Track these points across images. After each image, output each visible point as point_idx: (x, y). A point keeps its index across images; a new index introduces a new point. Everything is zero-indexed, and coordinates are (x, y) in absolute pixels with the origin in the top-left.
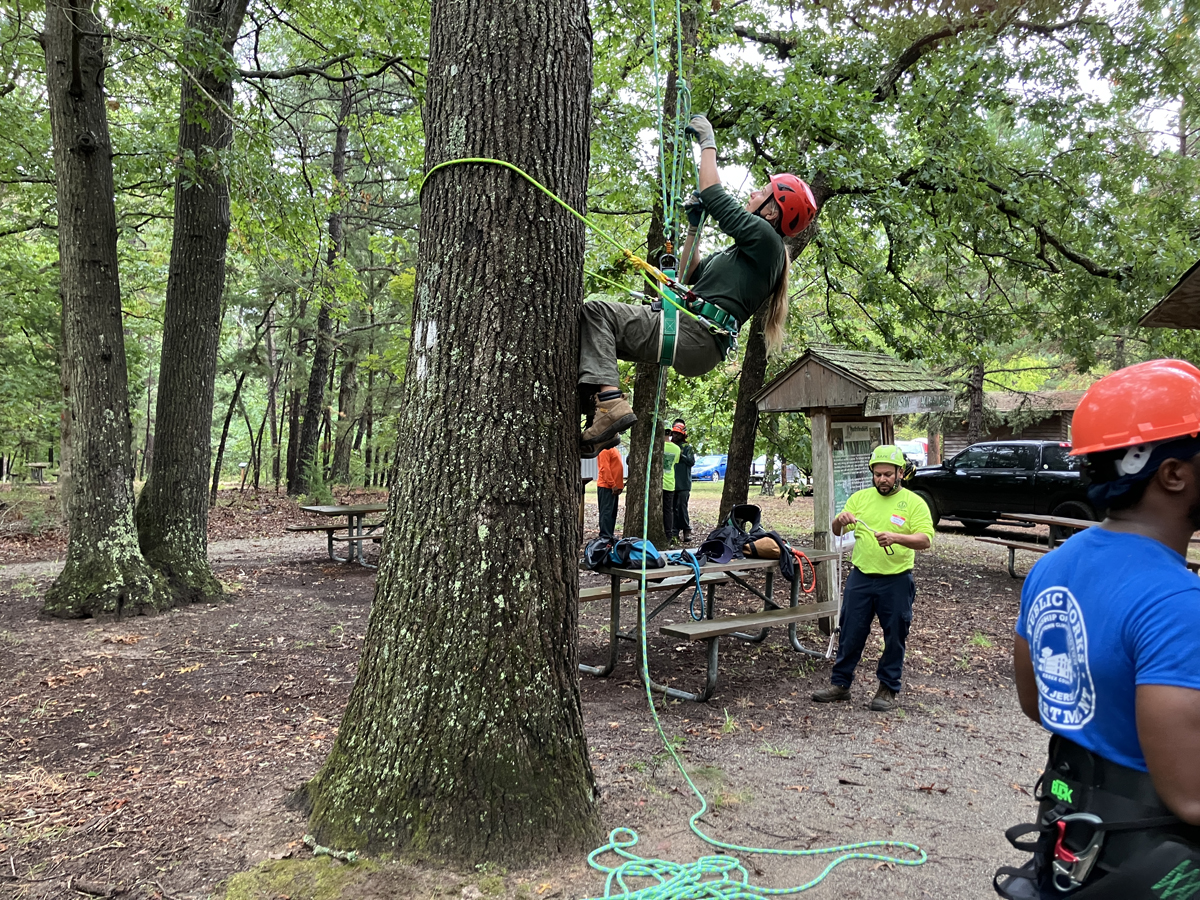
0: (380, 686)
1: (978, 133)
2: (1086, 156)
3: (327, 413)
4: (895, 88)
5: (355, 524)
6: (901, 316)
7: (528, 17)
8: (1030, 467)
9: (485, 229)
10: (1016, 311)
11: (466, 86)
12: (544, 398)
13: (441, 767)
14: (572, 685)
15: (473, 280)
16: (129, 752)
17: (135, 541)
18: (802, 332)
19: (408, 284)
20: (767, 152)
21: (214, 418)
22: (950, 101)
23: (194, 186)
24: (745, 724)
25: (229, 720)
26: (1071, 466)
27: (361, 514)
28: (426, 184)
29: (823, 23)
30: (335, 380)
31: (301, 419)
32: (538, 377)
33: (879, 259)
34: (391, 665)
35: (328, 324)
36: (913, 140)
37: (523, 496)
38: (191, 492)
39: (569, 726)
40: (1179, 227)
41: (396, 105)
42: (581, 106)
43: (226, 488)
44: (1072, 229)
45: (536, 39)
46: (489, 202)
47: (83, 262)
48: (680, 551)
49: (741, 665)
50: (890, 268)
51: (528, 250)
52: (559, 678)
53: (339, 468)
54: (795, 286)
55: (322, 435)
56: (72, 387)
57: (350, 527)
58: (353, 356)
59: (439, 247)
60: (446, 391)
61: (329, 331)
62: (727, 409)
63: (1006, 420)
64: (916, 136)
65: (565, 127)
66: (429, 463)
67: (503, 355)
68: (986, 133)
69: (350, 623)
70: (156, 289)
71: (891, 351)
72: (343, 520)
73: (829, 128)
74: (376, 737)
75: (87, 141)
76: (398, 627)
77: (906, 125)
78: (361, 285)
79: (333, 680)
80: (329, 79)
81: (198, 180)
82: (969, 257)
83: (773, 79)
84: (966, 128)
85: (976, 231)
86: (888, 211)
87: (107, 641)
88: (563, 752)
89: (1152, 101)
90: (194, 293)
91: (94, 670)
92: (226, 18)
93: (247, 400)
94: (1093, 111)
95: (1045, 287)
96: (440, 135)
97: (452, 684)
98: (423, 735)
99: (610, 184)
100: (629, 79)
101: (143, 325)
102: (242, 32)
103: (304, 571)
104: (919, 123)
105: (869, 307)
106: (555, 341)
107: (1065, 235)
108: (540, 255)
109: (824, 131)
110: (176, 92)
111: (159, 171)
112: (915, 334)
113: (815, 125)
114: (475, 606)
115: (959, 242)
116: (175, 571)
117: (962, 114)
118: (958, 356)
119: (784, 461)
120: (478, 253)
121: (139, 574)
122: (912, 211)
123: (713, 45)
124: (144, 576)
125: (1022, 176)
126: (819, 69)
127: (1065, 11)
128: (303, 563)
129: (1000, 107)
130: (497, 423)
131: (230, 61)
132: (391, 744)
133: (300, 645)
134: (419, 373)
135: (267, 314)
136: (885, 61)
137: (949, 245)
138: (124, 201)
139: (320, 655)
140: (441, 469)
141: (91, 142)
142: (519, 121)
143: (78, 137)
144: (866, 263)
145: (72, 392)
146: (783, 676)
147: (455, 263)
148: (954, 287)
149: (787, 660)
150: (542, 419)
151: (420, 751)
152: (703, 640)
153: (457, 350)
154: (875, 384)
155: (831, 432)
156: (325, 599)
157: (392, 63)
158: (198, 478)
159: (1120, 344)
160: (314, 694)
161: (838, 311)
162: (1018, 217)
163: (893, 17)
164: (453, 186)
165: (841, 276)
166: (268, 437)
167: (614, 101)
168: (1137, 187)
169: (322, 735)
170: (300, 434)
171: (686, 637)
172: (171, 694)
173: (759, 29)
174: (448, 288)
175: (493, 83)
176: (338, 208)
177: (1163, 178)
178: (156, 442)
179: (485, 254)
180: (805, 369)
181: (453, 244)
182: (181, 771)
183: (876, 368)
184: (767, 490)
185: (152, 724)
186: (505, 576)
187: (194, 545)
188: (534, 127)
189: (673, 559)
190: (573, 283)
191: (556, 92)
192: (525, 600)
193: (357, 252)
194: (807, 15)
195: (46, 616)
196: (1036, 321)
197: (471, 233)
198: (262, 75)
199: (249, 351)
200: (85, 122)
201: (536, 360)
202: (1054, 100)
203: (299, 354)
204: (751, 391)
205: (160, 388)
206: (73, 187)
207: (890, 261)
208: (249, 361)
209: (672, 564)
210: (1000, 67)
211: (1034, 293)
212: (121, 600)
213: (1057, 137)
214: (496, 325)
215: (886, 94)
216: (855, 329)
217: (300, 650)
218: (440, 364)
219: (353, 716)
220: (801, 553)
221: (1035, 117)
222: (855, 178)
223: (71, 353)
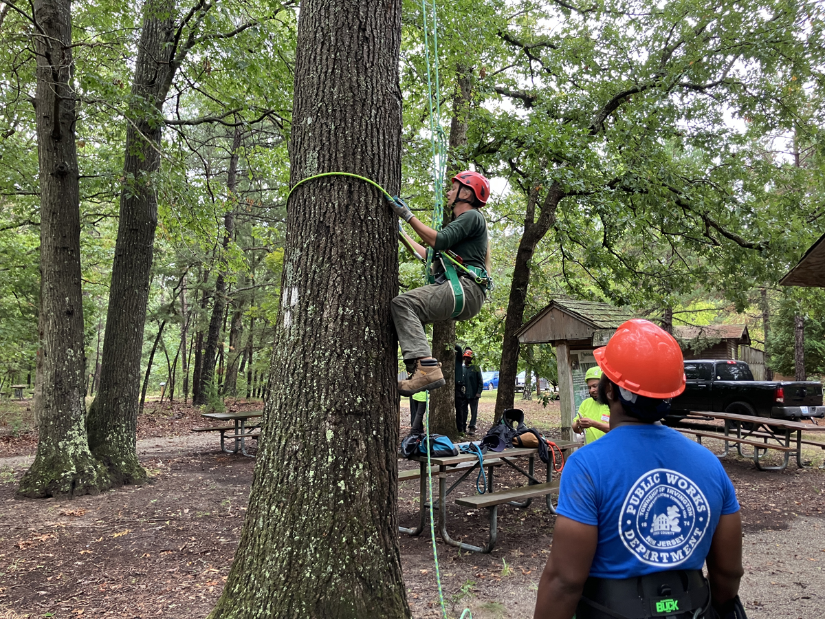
0: (257, 548)
1: (661, 156)
2: (732, 168)
3: (221, 347)
4: (603, 125)
5: (240, 425)
6: (614, 276)
7: (359, 85)
8: (708, 378)
9: (331, 225)
10: (692, 272)
11: (317, 131)
12: (372, 339)
13: (300, 607)
14: (394, 545)
15: (323, 259)
16: (75, 598)
17: (85, 441)
18: (547, 288)
19: (278, 259)
20: (519, 168)
21: (143, 352)
22: (640, 134)
23: (133, 197)
24: (517, 569)
25: (148, 572)
26: (736, 377)
27: (244, 419)
28: (290, 196)
29: (553, 85)
30: (227, 324)
31: (203, 351)
32: (368, 325)
33: (597, 237)
34: (264, 532)
35: (223, 287)
36: (617, 160)
37: (357, 408)
38: (126, 406)
39: (392, 575)
40: (799, 214)
41: (270, 140)
42: (395, 143)
43: (151, 400)
44: (727, 216)
45: (364, 100)
46: (334, 207)
47: (56, 248)
48: (468, 443)
49: (513, 525)
50: (605, 244)
51: (360, 239)
52: (385, 540)
53: (229, 386)
54: (540, 256)
55: (218, 362)
56: (45, 334)
57: (236, 428)
58: (240, 307)
59: (300, 238)
60: (304, 335)
61: (224, 291)
62: (498, 340)
63: (689, 346)
64: (619, 157)
65: (385, 157)
66: (292, 386)
67: (344, 310)
68: (665, 154)
69: (235, 498)
70: (106, 264)
71: (608, 300)
72: (232, 423)
73: (560, 153)
74: (253, 585)
75: (62, 168)
76: (270, 505)
77: (610, 150)
78: (246, 260)
79: (223, 540)
80: (225, 124)
81: (136, 192)
82: (657, 235)
83: (522, 121)
84: (651, 151)
85: (662, 219)
86: (603, 207)
87: (62, 514)
88: (388, 595)
89: (774, 131)
90: (131, 268)
91: (52, 536)
92: (158, 88)
93: (166, 339)
94: (735, 139)
95: (711, 255)
96: (300, 163)
97: (308, 546)
98: (287, 584)
99: (414, 190)
100: (426, 122)
101: (96, 289)
102: (169, 94)
103: (204, 460)
104: (620, 148)
105: (591, 270)
106: (380, 299)
107: (722, 221)
108: (368, 242)
109: (557, 154)
110: (124, 134)
111: (110, 185)
112: (624, 288)
113: (551, 151)
114: (324, 489)
115: (651, 226)
116: (113, 462)
117: (648, 143)
118: (654, 302)
119: (537, 376)
120: (327, 242)
121: (87, 465)
122: (619, 206)
123: (482, 99)
124: (91, 466)
125: (690, 182)
126: (552, 114)
127: (713, 76)
128: (203, 454)
129: (673, 138)
130: (339, 356)
131: (159, 115)
132: (265, 590)
133: (200, 515)
134: (285, 323)
135: (181, 280)
136: (595, 109)
137: (644, 228)
138: (86, 206)
139: (214, 522)
140: (300, 391)
141: (65, 168)
142: (354, 154)
143: (56, 165)
144: (589, 240)
145: (45, 337)
146: (543, 532)
147: (311, 248)
148: (649, 256)
149: (546, 521)
150: (371, 353)
151: (285, 596)
152: (487, 508)
153: (312, 307)
154: (599, 324)
155: (570, 357)
156: (218, 480)
157: (268, 114)
158: (131, 395)
159: (764, 293)
160: (210, 552)
161: (570, 273)
162: (690, 210)
163: (599, 81)
164: (310, 197)
165: (572, 249)
166: (180, 365)
167: (416, 136)
168: (767, 188)
169: (215, 582)
170: (202, 361)
171: (474, 506)
172: (107, 553)
173: (511, 89)
174: (306, 265)
175: (336, 128)
176: (231, 209)
177: (785, 182)
178: (102, 371)
179: (331, 242)
180: (550, 314)
181: (309, 236)
182: (112, 612)
183: (599, 312)
184: (527, 396)
185: (92, 576)
186: (345, 468)
187: (127, 443)
188: (363, 158)
189: (464, 449)
190: (391, 260)
191: (378, 134)
192: (360, 484)
193: (244, 237)
194: (543, 80)
195: (20, 496)
196: (706, 278)
197: (322, 228)
198: (181, 123)
199: (168, 306)
200: (62, 156)
201: (366, 313)
202: (708, 132)
203: (203, 307)
204: (514, 328)
205: (106, 331)
206: (52, 198)
207: (605, 240)
208: (169, 312)
209: (463, 453)
210: (671, 111)
211: (703, 259)
212: (74, 484)
213: (712, 157)
214: (339, 289)
215: (597, 130)
216: (583, 285)
217: (200, 519)
218: (300, 316)
219: (237, 570)
220: (553, 443)
221: (697, 144)
222: (580, 185)
223: (45, 310)
